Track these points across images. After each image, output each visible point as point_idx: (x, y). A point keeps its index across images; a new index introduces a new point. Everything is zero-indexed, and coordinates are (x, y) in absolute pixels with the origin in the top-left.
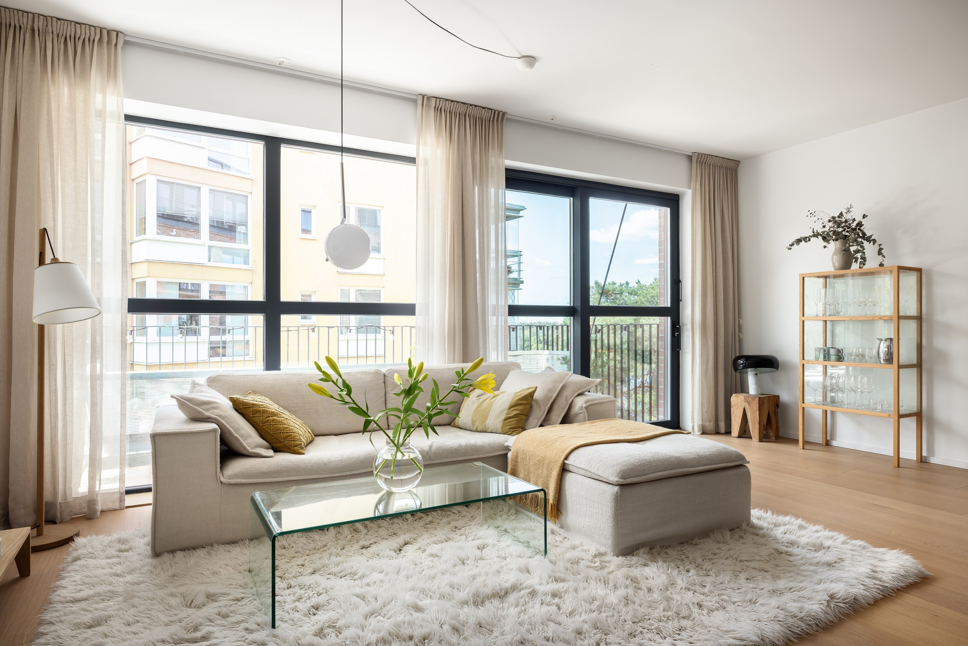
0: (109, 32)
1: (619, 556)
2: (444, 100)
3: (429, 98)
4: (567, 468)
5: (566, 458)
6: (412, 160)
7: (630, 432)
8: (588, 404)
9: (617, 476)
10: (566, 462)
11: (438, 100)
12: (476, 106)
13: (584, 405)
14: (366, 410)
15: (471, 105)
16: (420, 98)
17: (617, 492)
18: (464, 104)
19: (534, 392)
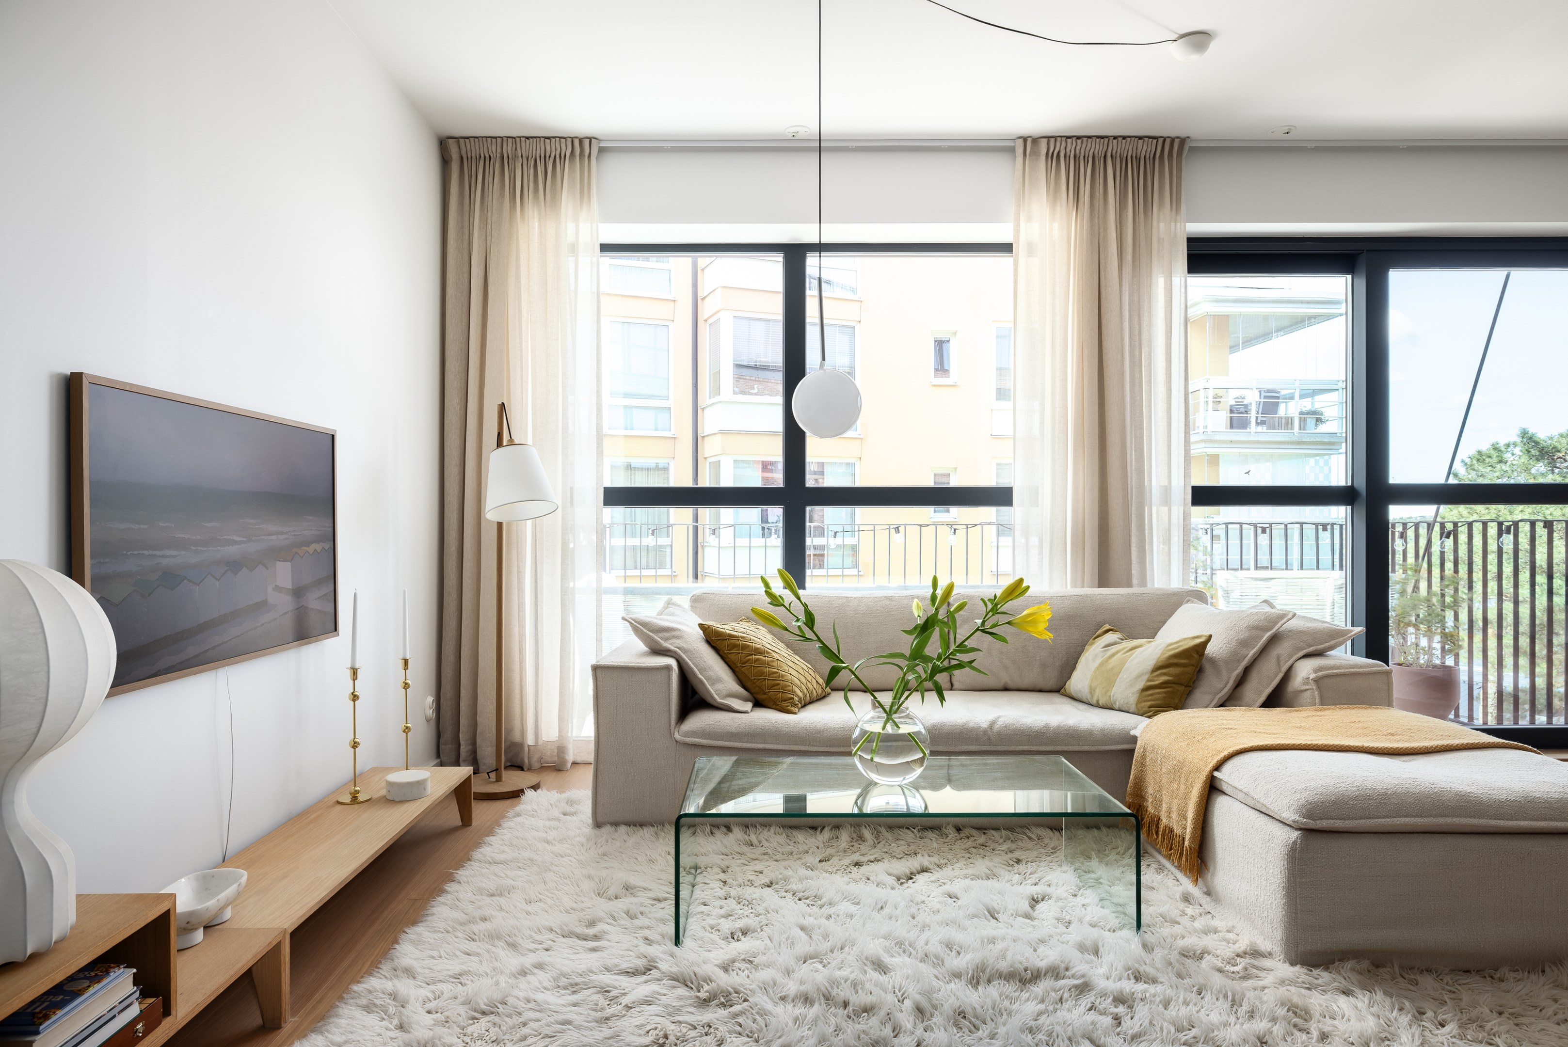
0: (581, 141)
1: (1296, 965)
2: (1064, 139)
3: (1035, 140)
4: (1218, 785)
5: (1218, 767)
6: (1007, 248)
7: (1393, 735)
8: (1320, 674)
9: (1299, 811)
10: (1216, 774)
11: (1052, 140)
12: (1124, 138)
13: (1312, 676)
14: (836, 652)
15: (1115, 138)
16: (1020, 144)
17: (1295, 843)
18: (1102, 137)
19: (1204, 645)
